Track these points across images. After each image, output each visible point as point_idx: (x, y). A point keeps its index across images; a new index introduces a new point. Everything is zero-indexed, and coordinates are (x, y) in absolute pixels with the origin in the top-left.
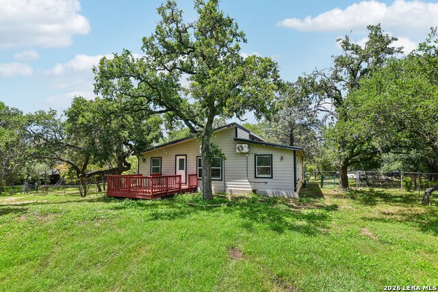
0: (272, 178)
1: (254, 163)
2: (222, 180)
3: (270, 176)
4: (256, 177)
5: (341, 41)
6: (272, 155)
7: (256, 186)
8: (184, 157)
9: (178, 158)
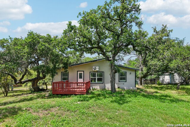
0: (126, 82)
1: (118, 76)
2: (103, 83)
3: (125, 81)
4: (119, 82)
5: (153, 28)
6: (126, 72)
7: (119, 85)
8: (82, 72)
9: (79, 72)
